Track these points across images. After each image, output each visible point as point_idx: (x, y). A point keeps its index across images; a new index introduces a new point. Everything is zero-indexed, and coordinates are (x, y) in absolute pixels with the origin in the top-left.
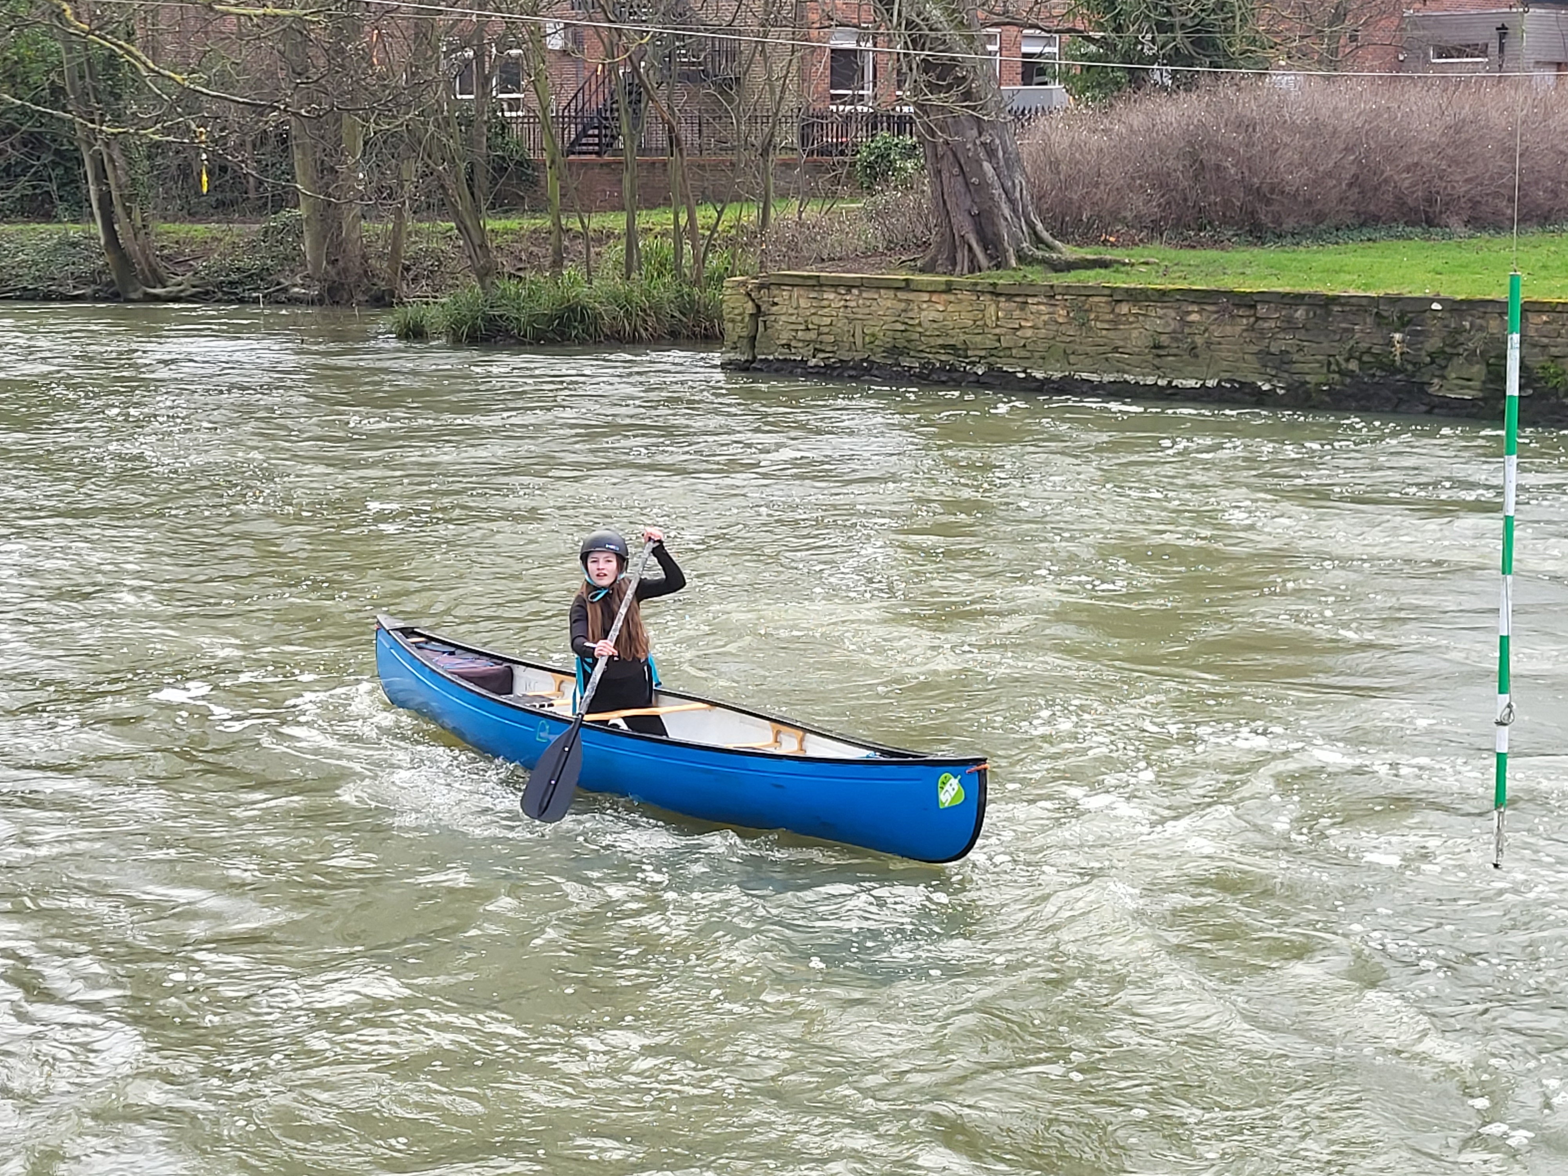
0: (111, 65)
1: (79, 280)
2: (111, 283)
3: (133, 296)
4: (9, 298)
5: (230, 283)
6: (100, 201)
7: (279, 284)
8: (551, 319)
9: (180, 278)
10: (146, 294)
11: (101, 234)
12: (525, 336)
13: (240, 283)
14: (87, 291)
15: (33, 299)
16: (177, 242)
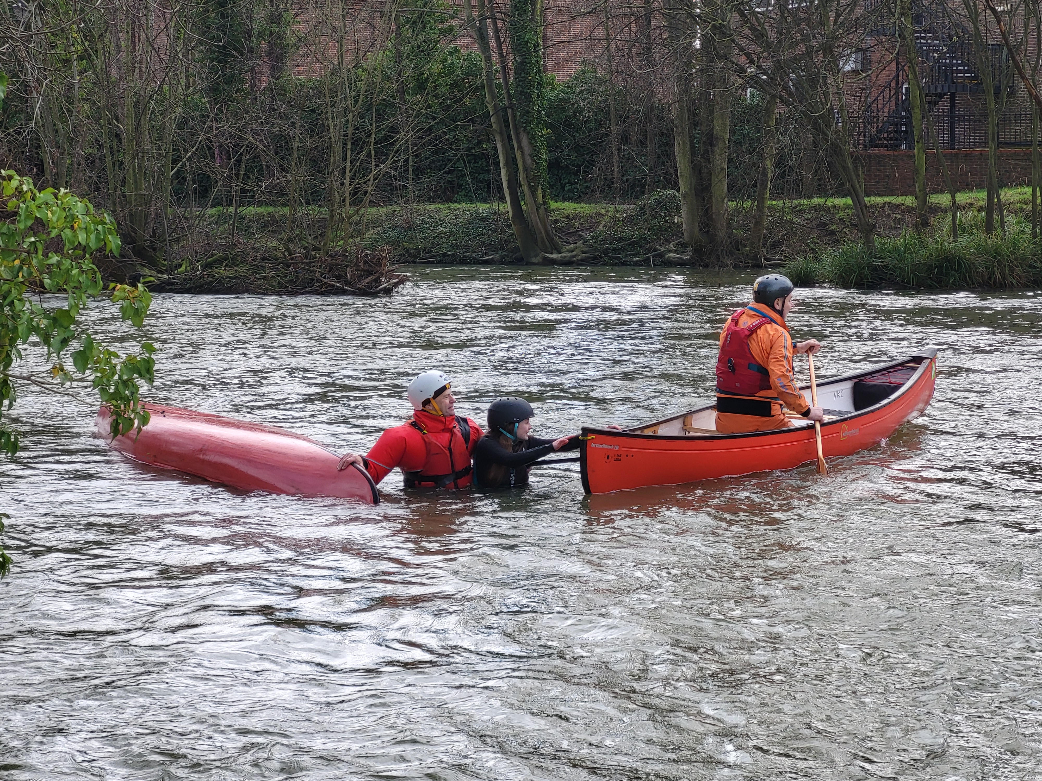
0: (523, 70)
1: (490, 248)
2: (517, 249)
3: (534, 260)
4: (432, 262)
5: (614, 249)
6: (509, 181)
7: (655, 250)
8: (930, 268)
9: (572, 246)
10: (545, 258)
11: (510, 210)
12: (908, 282)
13: (622, 249)
14: (497, 256)
15: (451, 263)
16: (568, 217)
